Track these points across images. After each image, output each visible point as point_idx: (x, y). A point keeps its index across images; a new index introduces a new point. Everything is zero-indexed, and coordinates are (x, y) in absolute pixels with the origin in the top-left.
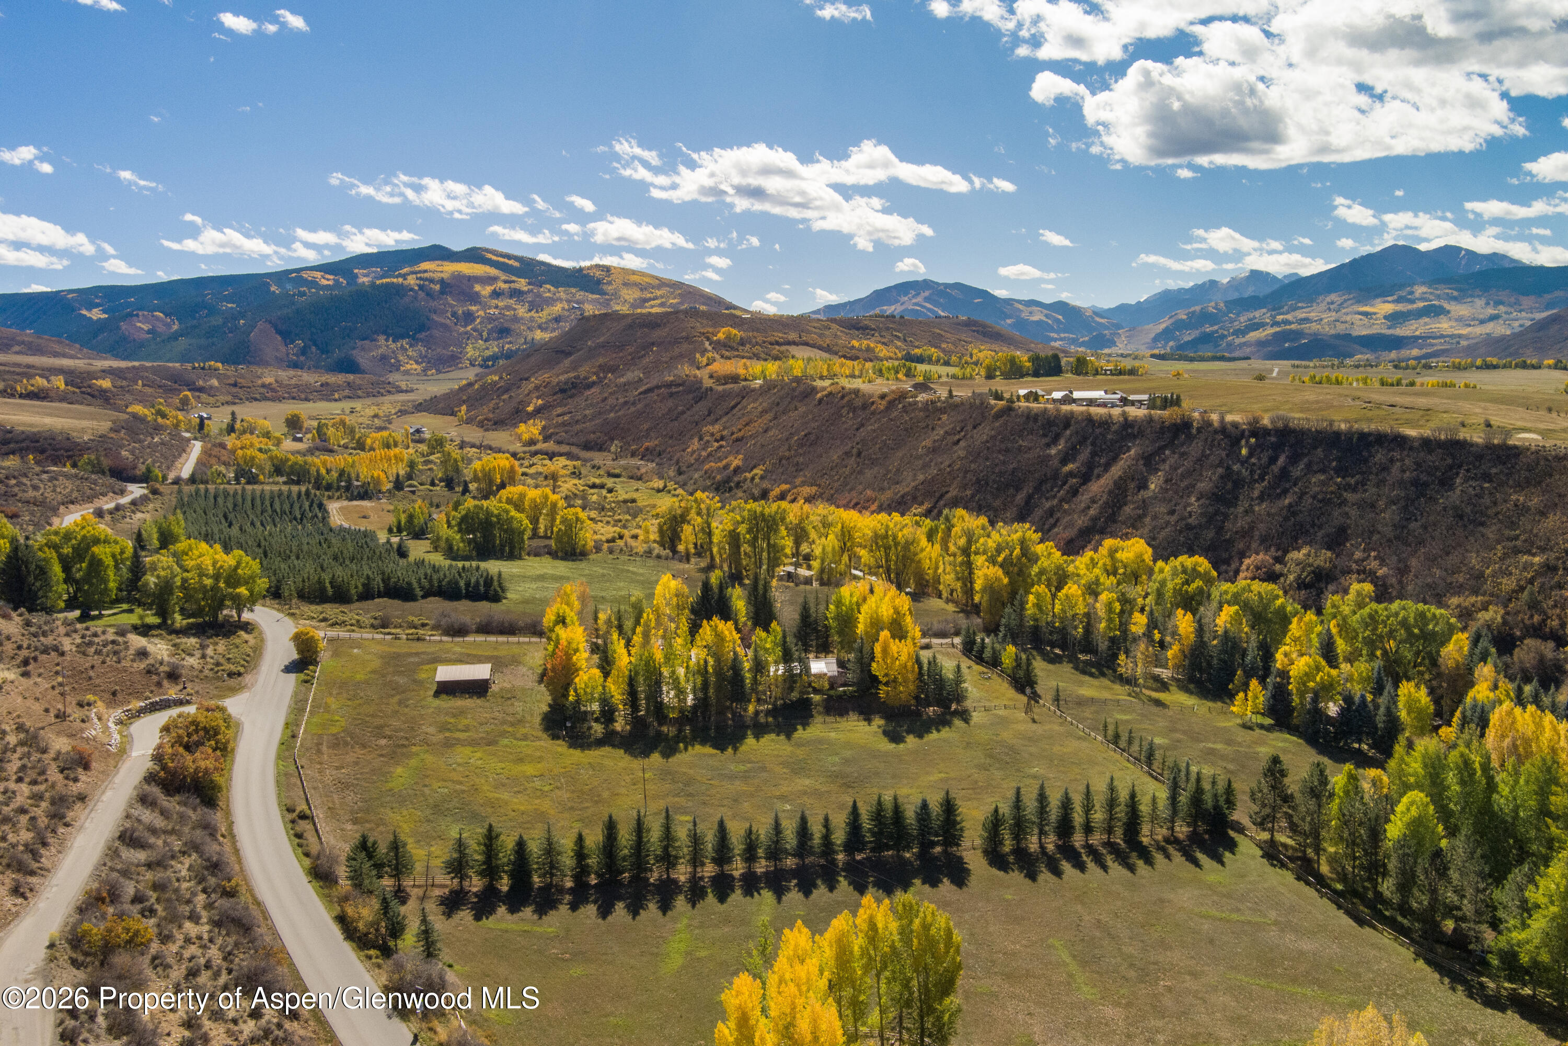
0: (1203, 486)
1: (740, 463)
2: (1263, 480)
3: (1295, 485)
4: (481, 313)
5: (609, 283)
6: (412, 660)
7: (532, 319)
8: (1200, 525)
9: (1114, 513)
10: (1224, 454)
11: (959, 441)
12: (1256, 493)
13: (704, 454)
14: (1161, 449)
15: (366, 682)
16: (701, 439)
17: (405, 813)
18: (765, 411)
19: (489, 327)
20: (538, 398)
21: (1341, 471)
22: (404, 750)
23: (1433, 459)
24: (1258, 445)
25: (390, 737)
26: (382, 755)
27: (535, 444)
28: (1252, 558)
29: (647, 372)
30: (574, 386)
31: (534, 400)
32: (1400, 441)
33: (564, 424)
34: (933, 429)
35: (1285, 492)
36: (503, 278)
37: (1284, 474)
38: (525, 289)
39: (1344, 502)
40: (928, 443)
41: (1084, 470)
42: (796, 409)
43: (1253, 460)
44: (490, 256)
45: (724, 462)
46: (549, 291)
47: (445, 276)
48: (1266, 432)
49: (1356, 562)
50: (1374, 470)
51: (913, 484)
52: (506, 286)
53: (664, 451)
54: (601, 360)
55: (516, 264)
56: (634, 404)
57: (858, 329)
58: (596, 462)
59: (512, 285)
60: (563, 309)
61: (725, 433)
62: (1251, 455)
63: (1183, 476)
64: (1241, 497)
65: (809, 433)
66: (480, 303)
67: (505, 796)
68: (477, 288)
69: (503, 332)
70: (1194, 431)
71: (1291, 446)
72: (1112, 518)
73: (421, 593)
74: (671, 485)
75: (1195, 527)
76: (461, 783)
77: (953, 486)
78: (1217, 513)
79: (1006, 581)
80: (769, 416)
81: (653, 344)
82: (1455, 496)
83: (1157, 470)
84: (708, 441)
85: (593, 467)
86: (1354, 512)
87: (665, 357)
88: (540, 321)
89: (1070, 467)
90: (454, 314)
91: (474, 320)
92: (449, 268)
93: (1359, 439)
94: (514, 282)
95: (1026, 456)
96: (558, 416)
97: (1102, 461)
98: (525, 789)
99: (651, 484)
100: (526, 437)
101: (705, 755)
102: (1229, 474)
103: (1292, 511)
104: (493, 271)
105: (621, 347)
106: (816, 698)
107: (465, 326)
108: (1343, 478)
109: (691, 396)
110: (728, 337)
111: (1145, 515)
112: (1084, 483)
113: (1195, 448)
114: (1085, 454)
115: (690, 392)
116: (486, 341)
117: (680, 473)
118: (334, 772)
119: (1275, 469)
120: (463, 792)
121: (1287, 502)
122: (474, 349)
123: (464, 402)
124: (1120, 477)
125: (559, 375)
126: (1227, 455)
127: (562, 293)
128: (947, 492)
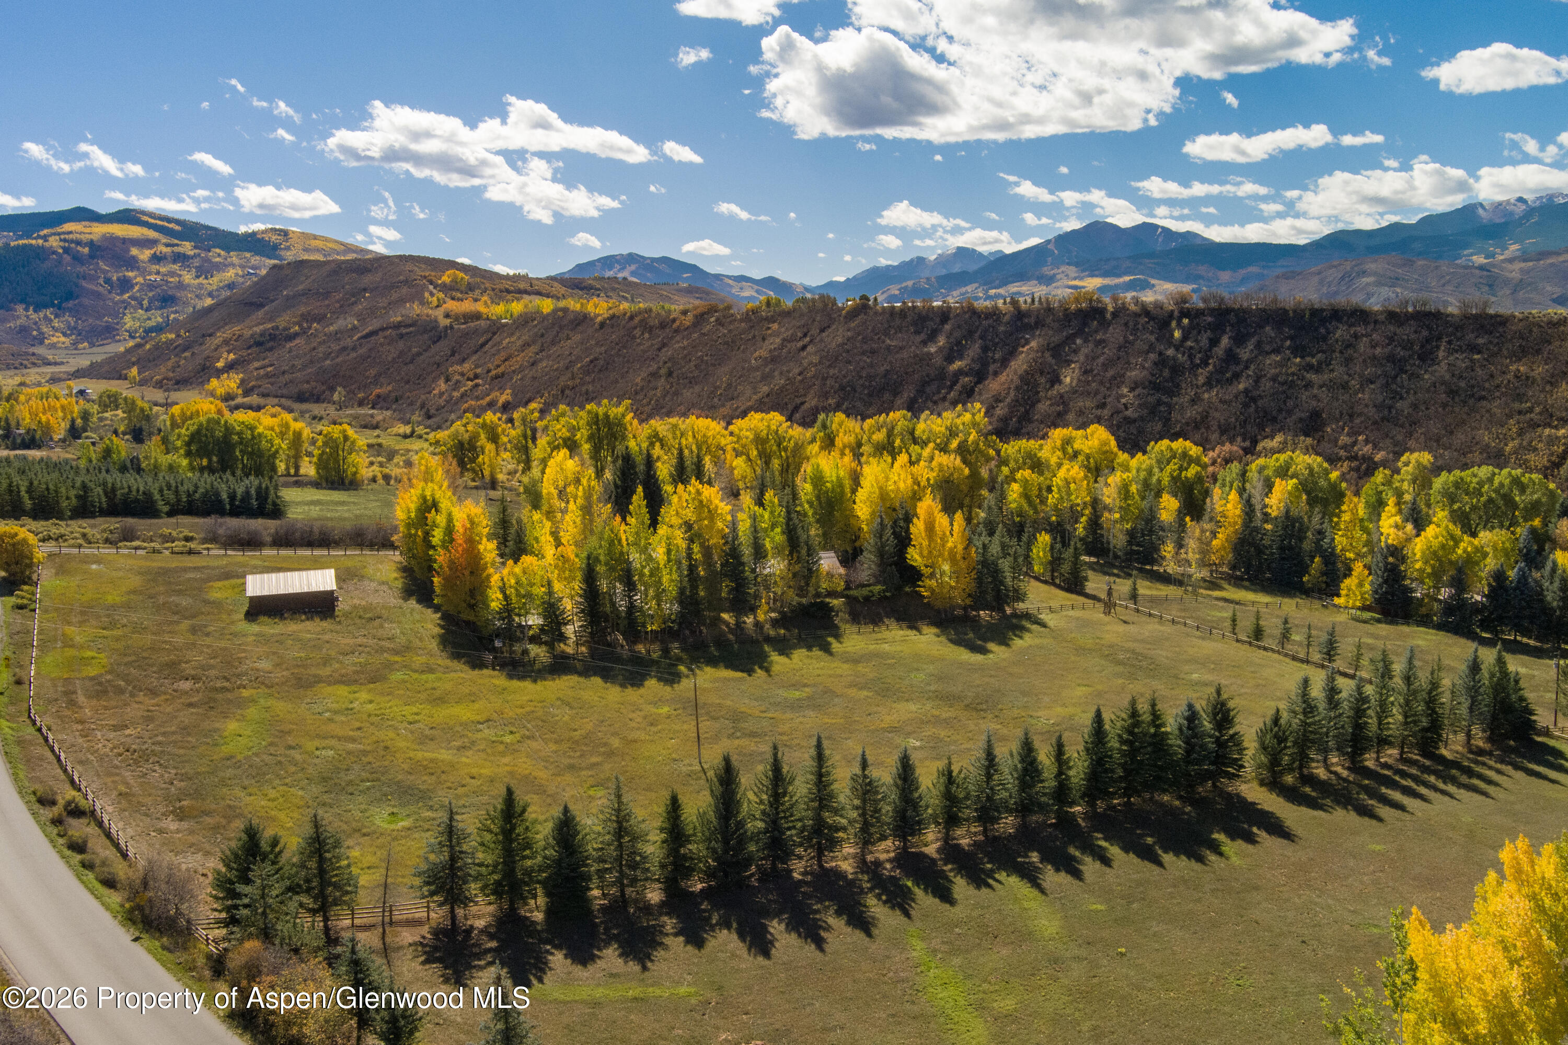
0: (1134, 374)
1: (510, 398)
2: (1207, 364)
3: (1247, 368)
4: (140, 280)
5: (288, 248)
6: (192, 575)
7: (200, 287)
8: (1142, 418)
9: (1027, 412)
10: (1152, 338)
11: (804, 348)
12: (1201, 380)
13: (456, 394)
14: (1071, 338)
15: (128, 606)
16: (447, 380)
17: (272, 794)
18: (527, 345)
19: (151, 294)
20: (229, 352)
21: (1298, 350)
22: (229, 696)
23: (1407, 332)
24: (1192, 327)
25: (196, 679)
26: (191, 705)
27: (233, 399)
28: (1217, 450)
29: (361, 318)
30: (273, 337)
31: (225, 355)
32: (1360, 315)
33: (267, 376)
34: (764, 339)
35: (1237, 376)
36: (164, 241)
37: (1231, 357)
38: (191, 253)
39: (1309, 385)
40: (763, 352)
41: (976, 367)
42: (568, 338)
43: (1189, 343)
44: (145, 218)
45: (488, 399)
46: (219, 255)
47: (94, 237)
48: (1199, 313)
49: (1344, 447)
50: (1338, 347)
51: (755, 397)
52: (169, 250)
53: (401, 397)
54: (303, 309)
55: (177, 228)
56: (354, 349)
57: (582, 289)
58: (316, 412)
59: (176, 249)
60: (237, 275)
61: (479, 371)
62: (1185, 338)
63: (1105, 366)
64: (1184, 385)
65: (596, 359)
66: (138, 269)
67: (444, 755)
68: (134, 251)
69: (166, 300)
70: (1108, 316)
71: (1232, 325)
72: (1026, 418)
73: (166, 509)
74: (420, 430)
75: (1135, 421)
76: (353, 740)
77: (810, 396)
78: (1159, 403)
79: (967, 471)
80: (534, 349)
81: (365, 290)
82: (1442, 369)
83: (1069, 363)
84: (458, 382)
85: (314, 418)
86: (1324, 394)
87: (383, 302)
88: (210, 288)
89: (957, 365)
90: (108, 281)
91: (132, 287)
92: (99, 230)
93: (1311, 315)
94: (177, 245)
95: (898, 356)
96: (257, 369)
97: (997, 356)
98: (473, 743)
99: (395, 430)
100: (220, 391)
101: (729, 680)
102: (1162, 361)
103: (1250, 397)
104: (152, 234)
105: (327, 295)
106: (836, 602)
107: (122, 293)
108: (1302, 357)
109: (426, 336)
110: (455, 281)
111: (1066, 412)
112: (979, 382)
113: (1115, 334)
114: (974, 350)
115: (425, 331)
116: (147, 310)
117: (429, 417)
118: (112, 735)
119: (1220, 351)
120: (365, 753)
121: (1241, 387)
122: (134, 319)
123: (134, 364)
124: (1026, 371)
125: (254, 326)
126: (1157, 339)
127: (234, 257)
128: (802, 403)
